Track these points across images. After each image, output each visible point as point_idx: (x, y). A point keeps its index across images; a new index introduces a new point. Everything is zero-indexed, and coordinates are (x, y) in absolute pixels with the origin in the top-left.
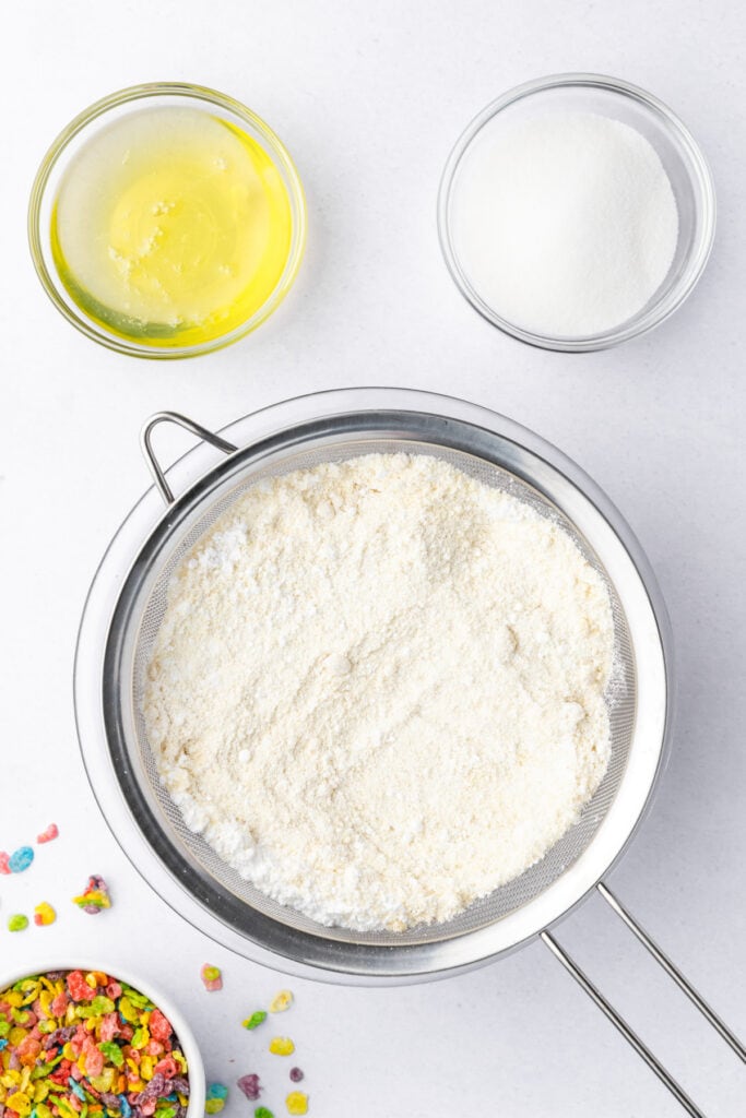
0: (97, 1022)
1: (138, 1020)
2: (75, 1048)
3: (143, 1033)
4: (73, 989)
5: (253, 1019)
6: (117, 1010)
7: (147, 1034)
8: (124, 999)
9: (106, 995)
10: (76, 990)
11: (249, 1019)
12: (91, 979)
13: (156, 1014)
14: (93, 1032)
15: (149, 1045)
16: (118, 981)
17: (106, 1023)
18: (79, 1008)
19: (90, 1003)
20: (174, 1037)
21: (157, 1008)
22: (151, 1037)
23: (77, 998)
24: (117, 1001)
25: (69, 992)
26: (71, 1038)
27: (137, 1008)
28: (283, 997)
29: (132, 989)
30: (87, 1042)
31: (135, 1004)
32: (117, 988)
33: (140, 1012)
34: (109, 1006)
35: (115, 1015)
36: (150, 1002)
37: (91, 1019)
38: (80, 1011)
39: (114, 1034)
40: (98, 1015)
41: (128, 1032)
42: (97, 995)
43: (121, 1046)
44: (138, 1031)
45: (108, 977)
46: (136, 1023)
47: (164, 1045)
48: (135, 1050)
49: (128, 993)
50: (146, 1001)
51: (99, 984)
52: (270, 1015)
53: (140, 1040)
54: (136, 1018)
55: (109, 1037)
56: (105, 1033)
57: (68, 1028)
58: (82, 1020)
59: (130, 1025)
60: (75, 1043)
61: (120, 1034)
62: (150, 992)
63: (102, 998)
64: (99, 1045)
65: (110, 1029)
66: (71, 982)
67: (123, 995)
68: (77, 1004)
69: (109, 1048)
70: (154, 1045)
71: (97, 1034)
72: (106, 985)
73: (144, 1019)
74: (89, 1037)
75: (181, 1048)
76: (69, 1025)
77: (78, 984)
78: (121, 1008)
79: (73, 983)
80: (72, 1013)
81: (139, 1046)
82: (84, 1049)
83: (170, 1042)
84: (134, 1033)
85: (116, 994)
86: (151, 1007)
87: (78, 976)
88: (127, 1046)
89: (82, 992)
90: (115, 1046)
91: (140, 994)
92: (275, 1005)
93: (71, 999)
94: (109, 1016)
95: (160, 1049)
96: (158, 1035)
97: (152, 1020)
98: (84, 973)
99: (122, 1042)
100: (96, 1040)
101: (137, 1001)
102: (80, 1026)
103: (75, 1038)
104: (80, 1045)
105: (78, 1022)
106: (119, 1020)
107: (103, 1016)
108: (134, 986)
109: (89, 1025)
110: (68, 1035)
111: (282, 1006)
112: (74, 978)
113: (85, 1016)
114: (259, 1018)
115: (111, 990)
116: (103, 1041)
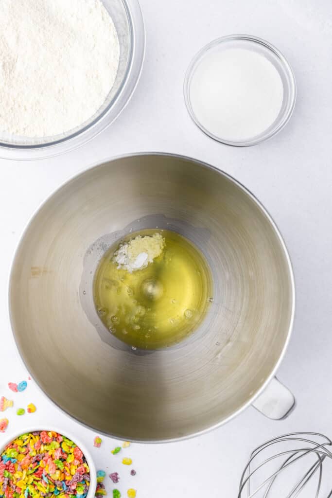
0: (53, 452)
1: (69, 451)
2: (44, 462)
3: (71, 456)
4: (43, 439)
5: (116, 450)
6: (61, 447)
7: (73, 457)
9: (56, 441)
10: (44, 439)
11: (114, 450)
12: (50, 434)
13: (77, 449)
14: (52, 456)
15: (74, 461)
16: (61, 435)
17: (57, 452)
18: (45, 446)
19: (50, 444)
20: (84, 458)
21: (77, 446)
22: (75, 458)
23: (45, 442)
24: (61, 443)
25: (41, 440)
26: (42, 458)
27: (69, 446)
30: (49, 460)
31: (68, 444)
32: (61, 438)
33: (70, 448)
34: (58, 445)
35: (60, 449)
36: (74, 444)
37: (50, 451)
38: (46, 448)
39: (60, 457)
40: (53, 449)
41: (65, 456)
42: (53, 441)
43: (63, 461)
44: (70, 455)
45: (57, 434)
46: (68, 452)
47: (80, 461)
48: (68, 463)
49: (65, 440)
50: (72, 443)
51: (53, 436)
52: (122, 449)
53: (70, 459)
54: (68, 450)
55: (58, 458)
56: (56, 456)
57: (41, 454)
58: (47, 451)
59: (66, 453)
60: (44, 460)
61: (63, 457)
62: (74, 439)
63: (54, 442)
64: (54, 461)
65: (58, 454)
66: (42, 436)
67: (63, 441)
68: (46, 444)
69: (58, 462)
70: (76, 461)
71: (53, 457)
72: (57, 436)
73: (72, 451)
74: (50, 458)
75: (87, 462)
76: (42, 453)
77: (44, 437)
78: (62, 446)
80: (43, 448)
81: (70, 462)
82: (48, 463)
83: (82, 460)
84: (68, 456)
85: (60, 441)
86: (74, 446)
87: (45, 433)
88: (65, 462)
89: (47, 440)
90: (60, 461)
91: (70, 440)
92: (124, 445)
93: (42, 442)
94: (58, 450)
95: (78, 462)
96: (77, 457)
97: (75, 450)
98: (47, 432)
99: (63, 460)
100: (53, 459)
101: (69, 443)
102: (46, 454)
103: (44, 459)
104: (46, 461)
105: (45, 452)
106: (62, 451)
107: (55, 449)
108: (68, 437)
109: (50, 453)
111: (127, 445)
112: (43, 434)
113: (48, 450)
114: (118, 449)
115: (58, 439)
116: (56, 459)
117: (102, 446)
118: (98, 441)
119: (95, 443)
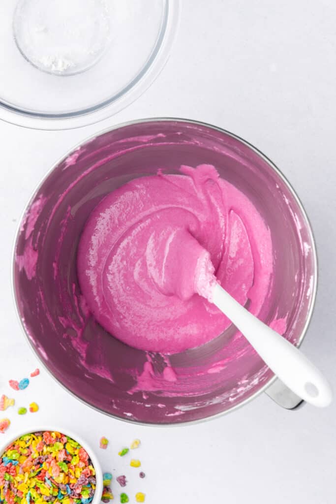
0: (56, 454)
1: (74, 452)
2: (48, 464)
3: (76, 458)
5: (123, 451)
6: (64, 448)
7: (78, 459)
8: (68, 443)
9: (60, 442)
10: (47, 440)
11: (121, 451)
12: (53, 434)
13: (82, 450)
14: (55, 458)
15: (79, 463)
16: (65, 436)
17: (60, 453)
18: (48, 447)
19: (53, 445)
20: (89, 460)
21: (82, 447)
22: (80, 460)
23: (48, 444)
24: (65, 444)
25: (44, 440)
26: (46, 460)
27: (73, 448)
28: (136, 442)
29: (71, 439)
30: (53, 462)
31: (73, 445)
32: (65, 439)
33: (75, 449)
34: (61, 447)
35: (64, 450)
36: (79, 445)
37: (54, 452)
38: (49, 449)
39: (64, 458)
40: (57, 450)
41: (70, 458)
42: (57, 441)
43: (67, 463)
44: (74, 457)
45: (61, 434)
46: (73, 454)
47: (85, 463)
48: (72, 465)
49: (70, 441)
50: (77, 444)
51: (57, 437)
52: (130, 450)
53: (75, 461)
54: (73, 451)
55: (62, 460)
56: (60, 458)
58: (51, 453)
59: (71, 455)
60: (48, 462)
61: (67, 459)
62: (79, 440)
63: (58, 443)
64: (58, 463)
65: (62, 456)
67: (68, 442)
68: (49, 445)
69: (62, 464)
70: (81, 463)
71: (57, 459)
72: (60, 437)
73: (77, 452)
74: (54, 460)
75: (92, 464)
76: (45, 455)
77: (48, 437)
78: (66, 447)
79: (46, 437)
80: (45, 449)
81: (75, 464)
82: (52, 465)
83: (88, 462)
84: (72, 457)
85: (65, 442)
86: (79, 447)
87: (48, 433)
88: (69, 464)
89: (50, 441)
90: (65, 464)
91: (75, 441)
92: (133, 446)
93: (45, 443)
94: (62, 451)
95: (83, 465)
96: (82, 459)
97: (80, 452)
98: (50, 432)
99: (67, 462)
100: (57, 461)
101: (74, 445)
102: (49, 455)
103: (47, 461)
104: (50, 463)
105: (49, 453)
106: (66, 453)
107: (59, 451)
108: (73, 438)
109: (53, 455)
110: (44, 459)
111: (136, 446)
112: (46, 435)
113: (51, 451)
114: (125, 451)
115: (62, 440)
116: (59, 461)
117: (109, 447)
118: (104, 443)
119: (101, 444)
